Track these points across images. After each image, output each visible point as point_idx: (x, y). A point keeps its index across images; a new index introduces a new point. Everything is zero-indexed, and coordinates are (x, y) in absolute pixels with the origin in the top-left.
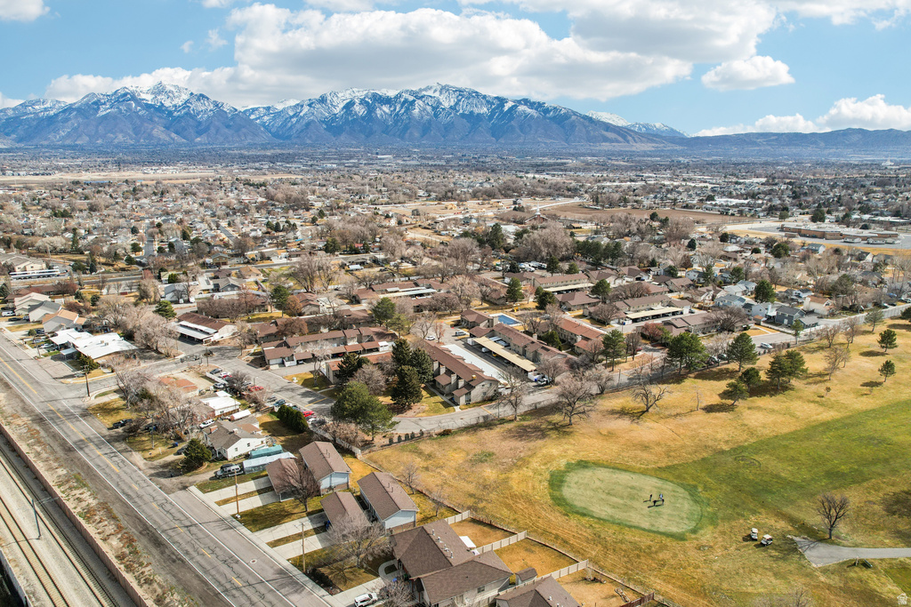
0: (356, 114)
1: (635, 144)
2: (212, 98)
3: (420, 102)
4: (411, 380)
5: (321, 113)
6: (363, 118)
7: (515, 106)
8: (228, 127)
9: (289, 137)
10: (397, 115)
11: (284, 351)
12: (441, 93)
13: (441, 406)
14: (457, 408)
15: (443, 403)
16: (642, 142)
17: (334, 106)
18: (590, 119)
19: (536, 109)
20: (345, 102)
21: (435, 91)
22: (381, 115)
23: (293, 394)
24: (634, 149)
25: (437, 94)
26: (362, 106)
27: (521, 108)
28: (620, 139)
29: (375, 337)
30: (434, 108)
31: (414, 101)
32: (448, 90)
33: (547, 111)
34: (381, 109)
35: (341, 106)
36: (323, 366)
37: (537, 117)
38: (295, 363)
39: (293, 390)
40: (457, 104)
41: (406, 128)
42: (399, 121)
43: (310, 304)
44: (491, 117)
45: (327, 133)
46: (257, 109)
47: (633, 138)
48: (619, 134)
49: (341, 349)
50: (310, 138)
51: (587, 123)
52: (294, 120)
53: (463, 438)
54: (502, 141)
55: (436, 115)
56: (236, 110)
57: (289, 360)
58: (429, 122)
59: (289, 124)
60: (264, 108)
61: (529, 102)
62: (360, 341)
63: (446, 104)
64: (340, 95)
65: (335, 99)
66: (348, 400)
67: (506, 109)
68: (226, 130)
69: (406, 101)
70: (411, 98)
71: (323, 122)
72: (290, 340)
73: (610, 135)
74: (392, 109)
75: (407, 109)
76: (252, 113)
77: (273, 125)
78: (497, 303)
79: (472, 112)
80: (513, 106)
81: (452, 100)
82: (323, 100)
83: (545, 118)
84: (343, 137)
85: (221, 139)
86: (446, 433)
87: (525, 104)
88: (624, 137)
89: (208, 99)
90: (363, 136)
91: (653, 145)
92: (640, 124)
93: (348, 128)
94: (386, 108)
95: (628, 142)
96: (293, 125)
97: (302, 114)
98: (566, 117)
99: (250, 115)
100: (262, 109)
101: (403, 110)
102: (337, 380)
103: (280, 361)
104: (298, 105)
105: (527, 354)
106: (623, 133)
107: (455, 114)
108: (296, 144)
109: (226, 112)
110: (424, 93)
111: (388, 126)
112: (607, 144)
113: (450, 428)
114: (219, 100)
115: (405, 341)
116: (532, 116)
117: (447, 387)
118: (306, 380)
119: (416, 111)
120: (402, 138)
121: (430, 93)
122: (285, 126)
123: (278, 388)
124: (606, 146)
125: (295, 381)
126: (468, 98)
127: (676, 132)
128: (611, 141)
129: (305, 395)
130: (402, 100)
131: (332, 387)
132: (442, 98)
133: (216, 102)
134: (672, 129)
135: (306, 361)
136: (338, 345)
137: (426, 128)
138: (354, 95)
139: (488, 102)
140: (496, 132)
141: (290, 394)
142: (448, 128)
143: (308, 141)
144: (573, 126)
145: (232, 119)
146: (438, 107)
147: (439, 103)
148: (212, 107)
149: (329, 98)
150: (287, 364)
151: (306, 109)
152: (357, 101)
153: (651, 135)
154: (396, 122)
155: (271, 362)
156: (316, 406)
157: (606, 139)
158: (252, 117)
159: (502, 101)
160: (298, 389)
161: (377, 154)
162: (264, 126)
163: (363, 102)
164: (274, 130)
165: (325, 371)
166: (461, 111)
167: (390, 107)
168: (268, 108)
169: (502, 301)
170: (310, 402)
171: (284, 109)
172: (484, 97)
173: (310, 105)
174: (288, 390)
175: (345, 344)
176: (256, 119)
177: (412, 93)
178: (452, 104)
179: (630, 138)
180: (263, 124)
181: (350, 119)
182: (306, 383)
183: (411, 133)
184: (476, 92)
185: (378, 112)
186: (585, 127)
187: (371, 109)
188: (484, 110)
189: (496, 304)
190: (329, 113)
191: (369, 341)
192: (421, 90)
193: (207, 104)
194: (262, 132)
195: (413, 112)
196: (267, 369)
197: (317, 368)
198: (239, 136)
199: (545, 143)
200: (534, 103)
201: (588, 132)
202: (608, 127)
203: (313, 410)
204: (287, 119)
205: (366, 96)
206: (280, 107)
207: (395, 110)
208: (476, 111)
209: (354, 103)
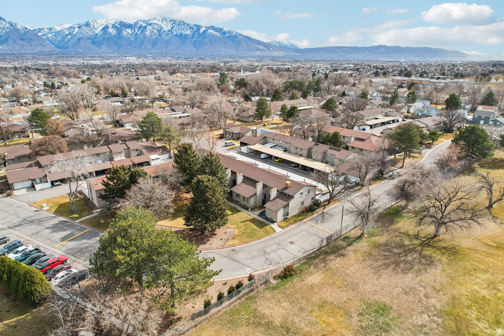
0: (110, 34)
1: (274, 52)
2: (8, 20)
3: (150, 27)
4: (214, 196)
5: (88, 33)
6: (115, 36)
7: (207, 30)
8: (22, 39)
9: (67, 48)
10: (136, 35)
11: (36, 172)
12: (162, 21)
13: (253, 226)
14: (275, 226)
15: (253, 221)
16: (277, 51)
17: (96, 29)
18: (249, 38)
19: (219, 32)
20: (103, 26)
21: (159, 21)
22: (126, 35)
23: (39, 228)
24: (274, 55)
25: (160, 23)
26: (113, 29)
27: (210, 31)
28: (266, 49)
29: (144, 151)
30: (159, 31)
31: (146, 26)
32: (166, 20)
33: (225, 33)
34: (126, 31)
35: (100, 28)
36: (83, 186)
37: (220, 37)
38: (49, 184)
39: (39, 222)
40: (172, 28)
41: (142, 42)
42: (137, 38)
43: (74, 128)
44: (193, 37)
45: (93, 45)
46: (43, 29)
47: (273, 49)
48: (265, 47)
49: (107, 165)
50: (81, 48)
51: (247, 40)
52: (69, 37)
53: (314, 278)
54: (200, 50)
55: (160, 35)
56: (27, 29)
57: (41, 182)
58: (156, 39)
59: (66, 40)
60: (47, 29)
61: (214, 28)
62: (128, 156)
63: (166, 29)
64: (99, 22)
65: (96, 24)
66: (120, 246)
67: (201, 31)
68: (21, 42)
69: (141, 26)
70: (144, 25)
71: (89, 38)
72: (42, 160)
73: (260, 47)
74: (133, 31)
75: (142, 31)
76: (39, 32)
77: (55, 40)
78: (247, 120)
79: (181, 34)
80: (205, 30)
81: (169, 26)
82: (87, 25)
83: (224, 37)
84: (103, 48)
85: (18, 48)
86: (287, 274)
87: (212, 29)
88: (268, 48)
89: (4, 20)
90: (116, 48)
91: (284, 53)
92: (275, 42)
93: (105, 42)
94: (129, 31)
95: (270, 51)
96: (69, 40)
97: (74, 33)
98: (236, 37)
99: (38, 33)
100: (46, 29)
101: (139, 32)
102: (103, 202)
103: (29, 184)
104: (71, 27)
105: (313, 156)
106: (268, 46)
107: (172, 35)
108: (72, 52)
109: (19, 30)
110: (152, 22)
111: (131, 42)
112: (259, 52)
113: (289, 263)
114: (13, 21)
115: (190, 146)
116: (216, 36)
117: (252, 200)
118: (61, 206)
119: (148, 33)
120: (141, 49)
121: (155, 22)
122: (64, 40)
123: (17, 221)
124: (258, 53)
125: (46, 208)
126: (179, 25)
127: (294, 46)
128: (261, 50)
129: (56, 228)
130: (139, 26)
131: (96, 212)
132: (163, 25)
133: (11, 22)
134: (293, 45)
135: (63, 181)
136: (103, 162)
137: (154, 43)
138: (108, 22)
139: (191, 27)
140: (196, 45)
141: (34, 228)
142: (168, 43)
143: (81, 51)
144: (240, 41)
145: (25, 33)
146: (161, 30)
147: (162, 28)
148: (8, 25)
149: (92, 23)
150: (38, 187)
151: (77, 30)
152: (110, 26)
153: (282, 47)
154: (136, 39)
155: (16, 186)
156: (72, 244)
157: (258, 50)
158: (40, 34)
159: (199, 27)
160: (49, 219)
161: (126, 57)
162: (49, 40)
163: (114, 26)
164: (56, 43)
165: (86, 192)
166: (175, 33)
167: (132, 30)
168: (50, 29)
169: (251, 119)
170: (63, 239)
171: (62, 30)
172: (188, 25)
173: (79, 28)
174: (32, 222)
175: (111, 159)
176: (43, 35)
177: (144, 21)
178: (170, 28)
179: (271, 49)
180: (48, 39)
181: (107, 37)
182: (62, 210)
183: (146, 46)
184: (183, 22)
185: (124, 33)
186: (247, 42)
187: (119, 31)
188: (189, 32)
189: (246, 122)
190: (93, 33)
191: (138, 155)
192: (150, 20)
193: (4, 23)
194: (48, 44)
195: (146, 33)
196: (9, 195)
197: (73, 190)
198: (31, 46)
199: (225, 52)
200: (217, 28)
201: (248, 45)
202: (259, 43)
203: (67, 252)
204: (64, 36)
205: (116, 23)
206: (59, 29)
207: (135, 31)
208: (184, 33)
209: (108, 27)
